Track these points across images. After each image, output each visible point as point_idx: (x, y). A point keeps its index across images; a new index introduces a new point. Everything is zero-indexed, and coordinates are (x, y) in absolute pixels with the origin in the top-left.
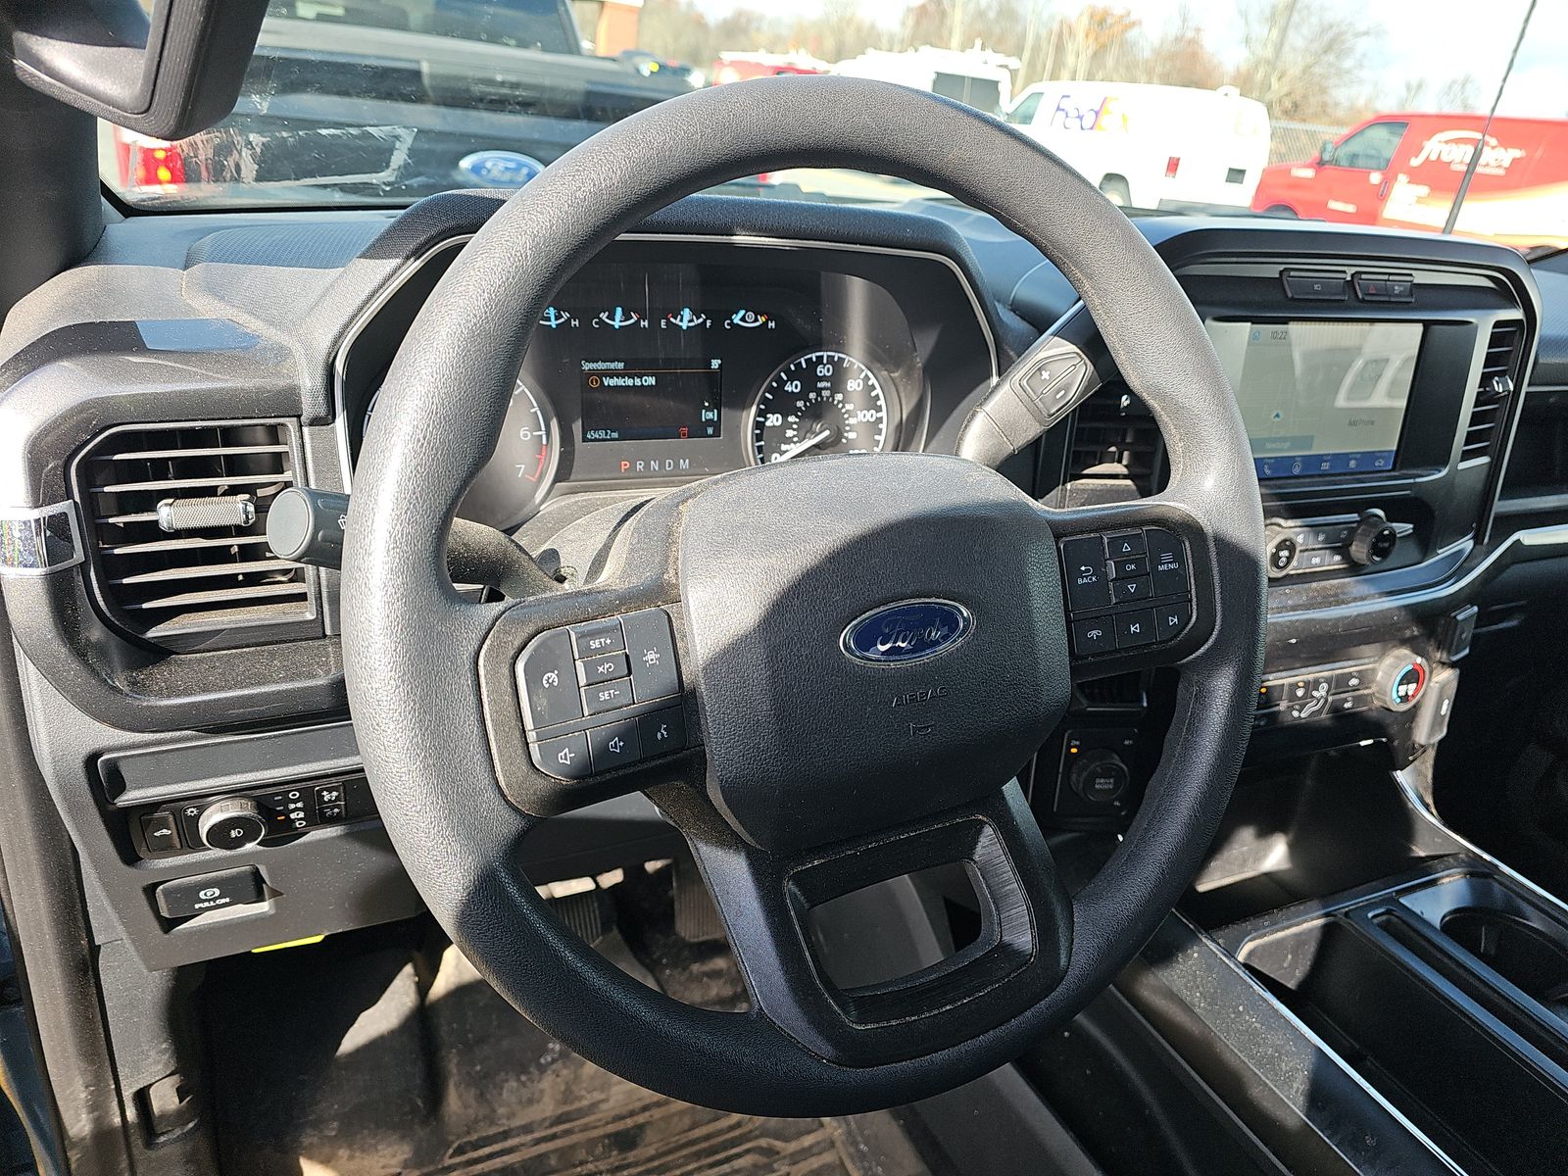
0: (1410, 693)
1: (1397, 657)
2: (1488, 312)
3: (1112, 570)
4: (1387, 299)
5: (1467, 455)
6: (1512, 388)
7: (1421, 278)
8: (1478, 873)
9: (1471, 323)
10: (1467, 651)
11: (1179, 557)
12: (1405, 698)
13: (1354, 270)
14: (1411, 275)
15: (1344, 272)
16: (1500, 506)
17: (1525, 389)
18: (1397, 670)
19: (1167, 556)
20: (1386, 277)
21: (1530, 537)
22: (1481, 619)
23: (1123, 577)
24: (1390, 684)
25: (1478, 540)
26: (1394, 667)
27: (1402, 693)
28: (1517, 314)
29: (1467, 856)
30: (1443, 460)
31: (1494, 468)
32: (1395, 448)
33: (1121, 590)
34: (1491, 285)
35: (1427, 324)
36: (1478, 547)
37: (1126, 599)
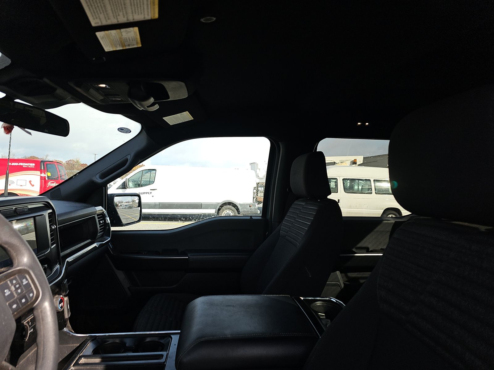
0: (62, 305)
1: (56, 298)
2: (46, 211)
3: (13, 288)
4: (24, 213)
5: (52, 244)
6: (55, 227)
7: (30, 207)
8: (93, 339)
9: (43, 215)
10: (68, 291)
11: (27, 280)
12: (61, 307)
13: (14, 208)
14: (27, 206)
15: (12, 208)
16: (62, 254)
17: (58, 227)
18: (58, 301)
19: (24, 280)
20: (23, 208)
21: (70, 259)
22: (68, 282)
23: (17, 289)
24: (57, 305)
25: (60, 264)
26: (57, 300)
27: (60, 306)
28: (50, 211)
29: (89, 337)
30: (48, 247)
31: (57, 246)
32: (36, 248)
33: (17, 292)
34: (43, 205)
35: (34, 217)
36: (61, 266)
37: (19, 294)
